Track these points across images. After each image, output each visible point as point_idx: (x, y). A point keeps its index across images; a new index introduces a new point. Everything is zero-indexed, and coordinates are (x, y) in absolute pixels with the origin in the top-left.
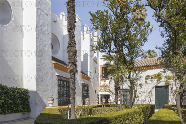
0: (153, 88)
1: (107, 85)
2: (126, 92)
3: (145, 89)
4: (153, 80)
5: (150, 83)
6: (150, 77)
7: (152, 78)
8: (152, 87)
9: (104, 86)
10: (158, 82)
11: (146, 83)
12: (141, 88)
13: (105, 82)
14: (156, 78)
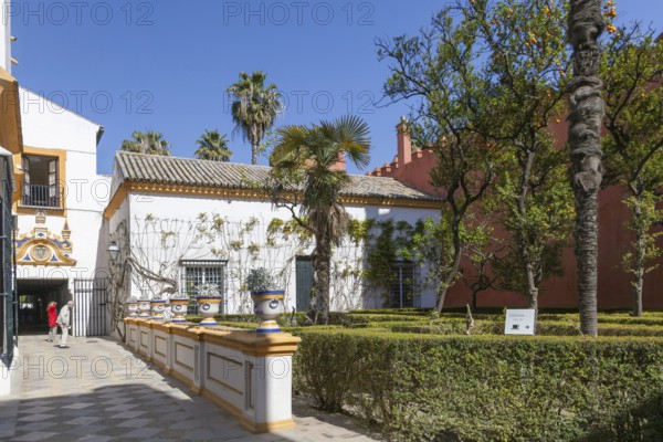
0: (291, 260)
1: (52, 237)
2: (200, 269)
3: (267, 263)
4: (290, 237)
5: (282, 246)
6: (282, 227)
7: (286, 230)
8: (288, 258)
9: (35, 242)
10: (302, 243)
11: (270, 243)
12: (255, 259)
13: (41, 225)
14: (298, 232)
